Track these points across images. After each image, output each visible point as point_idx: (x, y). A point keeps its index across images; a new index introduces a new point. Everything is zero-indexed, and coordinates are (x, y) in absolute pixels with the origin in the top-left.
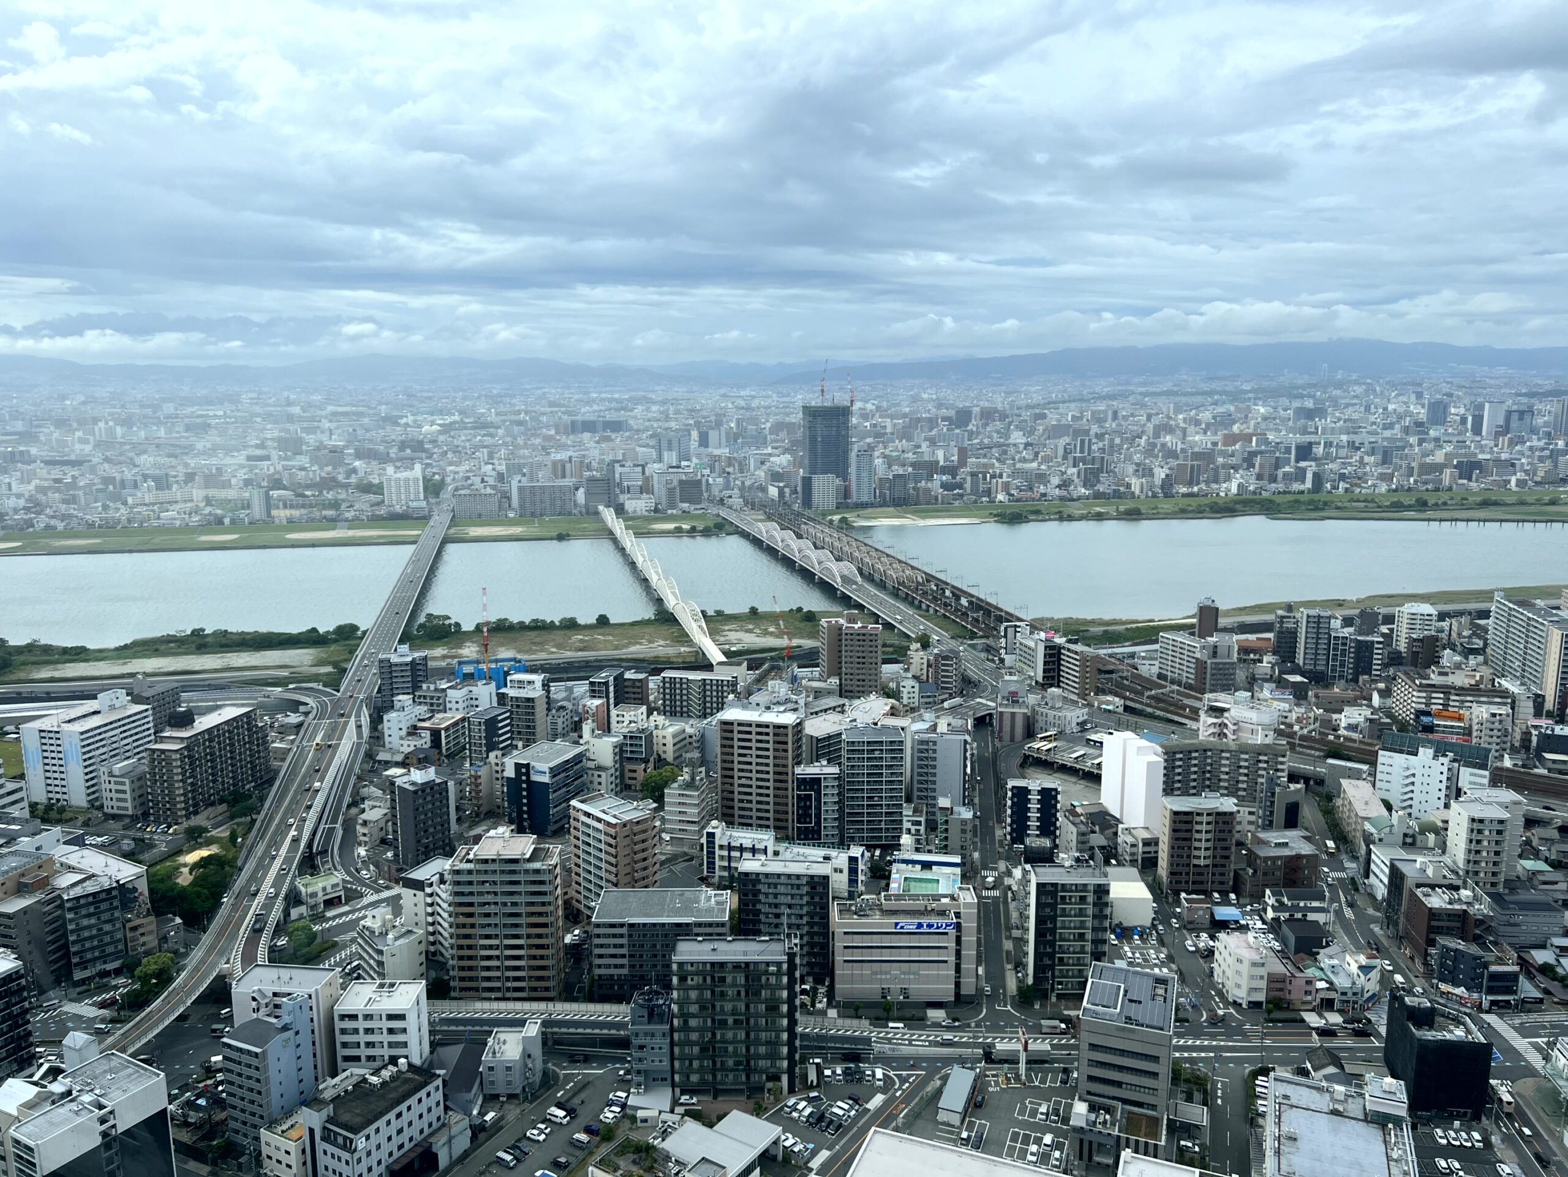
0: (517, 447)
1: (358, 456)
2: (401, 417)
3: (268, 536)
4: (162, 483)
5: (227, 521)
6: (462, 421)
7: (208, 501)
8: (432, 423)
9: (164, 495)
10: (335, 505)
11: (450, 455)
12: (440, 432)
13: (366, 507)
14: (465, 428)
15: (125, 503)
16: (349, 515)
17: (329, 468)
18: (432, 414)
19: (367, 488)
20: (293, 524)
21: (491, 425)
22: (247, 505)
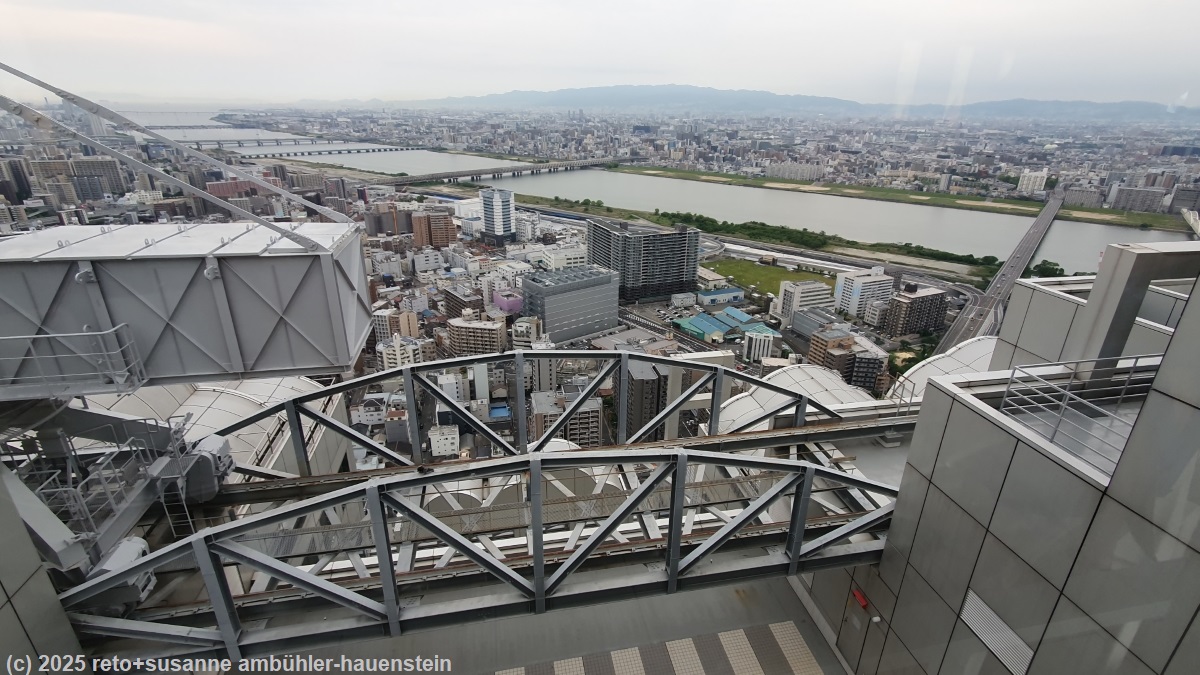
0: (1114, 161)
1: (1002, 159)
2: (1031, 138)
3: (947, 201)
4: (895, 166)
5: (925, 189)
6: (1074, 142)
7: (916, 178)
8: (1052, 143)
9: (895, 173)
10: (986, 187)
11: (1063, 164)
12: (1057, 149)
13: (1004, 190)
14: (1075, 147)
15: (875, 174)
16: (994, 194)
17: (984, 166)
18: (1052, 137)
19: (1007, 180)
20: (960, 195)
21: (1095, 146)
22: (937, 182)
